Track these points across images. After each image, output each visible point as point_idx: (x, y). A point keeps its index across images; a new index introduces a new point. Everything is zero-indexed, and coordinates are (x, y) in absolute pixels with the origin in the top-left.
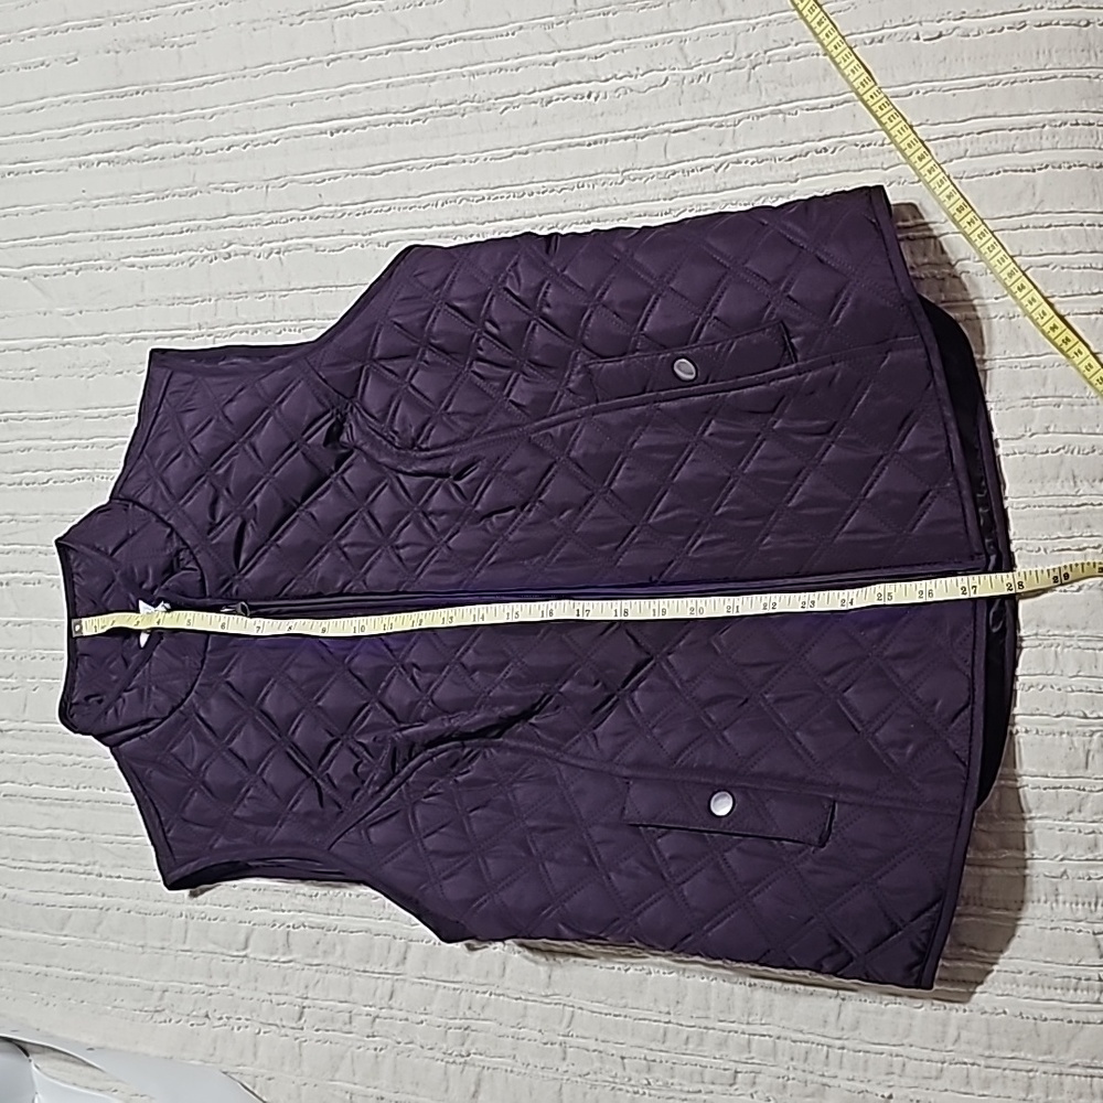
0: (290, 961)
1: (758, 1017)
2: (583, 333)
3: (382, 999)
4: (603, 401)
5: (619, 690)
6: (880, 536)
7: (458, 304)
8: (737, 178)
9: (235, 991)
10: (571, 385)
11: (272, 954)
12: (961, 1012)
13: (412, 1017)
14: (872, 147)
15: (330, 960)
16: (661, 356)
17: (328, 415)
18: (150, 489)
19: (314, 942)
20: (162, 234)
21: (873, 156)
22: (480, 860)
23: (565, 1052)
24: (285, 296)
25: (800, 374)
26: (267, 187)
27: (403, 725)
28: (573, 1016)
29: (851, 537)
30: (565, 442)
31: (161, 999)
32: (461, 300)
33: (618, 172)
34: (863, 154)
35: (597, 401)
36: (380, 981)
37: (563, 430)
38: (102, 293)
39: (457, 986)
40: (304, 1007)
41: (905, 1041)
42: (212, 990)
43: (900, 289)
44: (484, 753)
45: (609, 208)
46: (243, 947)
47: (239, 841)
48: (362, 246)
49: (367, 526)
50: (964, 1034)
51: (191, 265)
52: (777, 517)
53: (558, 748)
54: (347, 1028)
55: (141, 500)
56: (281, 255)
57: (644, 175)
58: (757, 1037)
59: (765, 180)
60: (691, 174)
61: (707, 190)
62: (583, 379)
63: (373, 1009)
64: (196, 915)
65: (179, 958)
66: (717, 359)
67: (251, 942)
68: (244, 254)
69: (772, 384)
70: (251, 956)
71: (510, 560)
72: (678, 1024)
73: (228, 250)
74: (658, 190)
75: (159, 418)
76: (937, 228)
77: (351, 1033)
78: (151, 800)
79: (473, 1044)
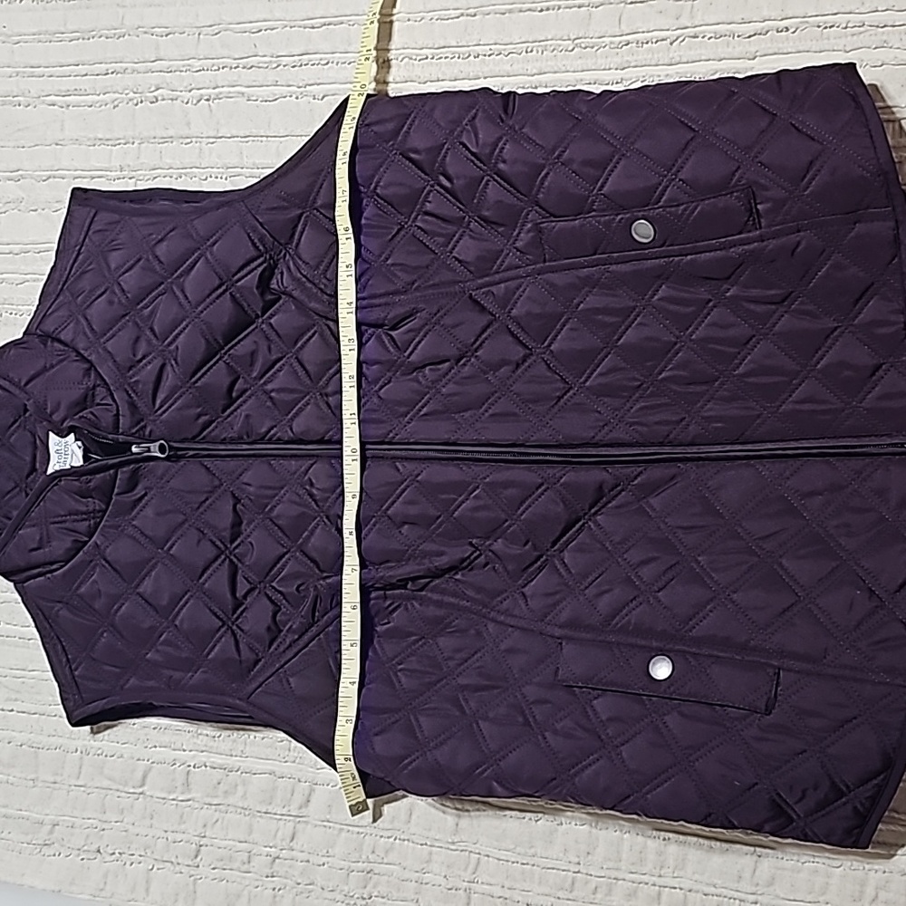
0: (189, 800)
1: (670, 870)
2: (539, 191)
3: (282, 840)
4: (550, 261)
5: (547, 550)
6: (829, 406)
7: (413, 155)
8: (692, 53)
9: (130, 827)
10: (519, 244)
11: (170, 793)
12: (880, 873)
13: (313, 859)
14: (834, 28)
15: (231, 800)
16: (620, 217)
17: (261, 259)
18: (72, 325)
19: (215, 782)
20: (86, 75)
21: (835, 38)
22: (412, 717)
23: (469, 898)
24: (212, 143)
25: (763, 241)
26: (199, 34)
27: (325, 575)
28: (478, 863)
29: (798, 407)
30: (506, 301)
31: (51, 832)
32: (416, 152)
33: (569, 40)
34: (825, 36)
35: (545, 261)
36: (282, 823)
37: (506, 288)
38: (19, 130)
39: (361, 830)
40: (201, 846)
41: (821, 899)
42: (105, 826)
43: (878, 159)
44: (406, 605)
45: (558, 74)
46: (139, 784)
47: (151, 683)
48: (297, 98)
49: (296, 372)
50: (883, 895)
51: (114, 107)
52: (723, 384)
53: (485, 606)
54: (245, 867)
55: (62, 337)
56: (210, 102)
57: (596, 44)
58: (667, 889)
59: (722, 56)
60: (645, 45)
61: (660, 63)
62: (532, 237)
63: (273, 849)
64: (93, 751)
65: (71, 793)
66: (679, 221)
67: (148, 780)
68: (172, 100)
69: (732, 250)
70: (148, 793)
71: (443, 412)
72: (587, 874)
73: (155, 94)
74: (609, 59)
75: (81, 257)
76: (899, 112)
77: (249, 872)
78: (58, 638)
79: (374, 887)
